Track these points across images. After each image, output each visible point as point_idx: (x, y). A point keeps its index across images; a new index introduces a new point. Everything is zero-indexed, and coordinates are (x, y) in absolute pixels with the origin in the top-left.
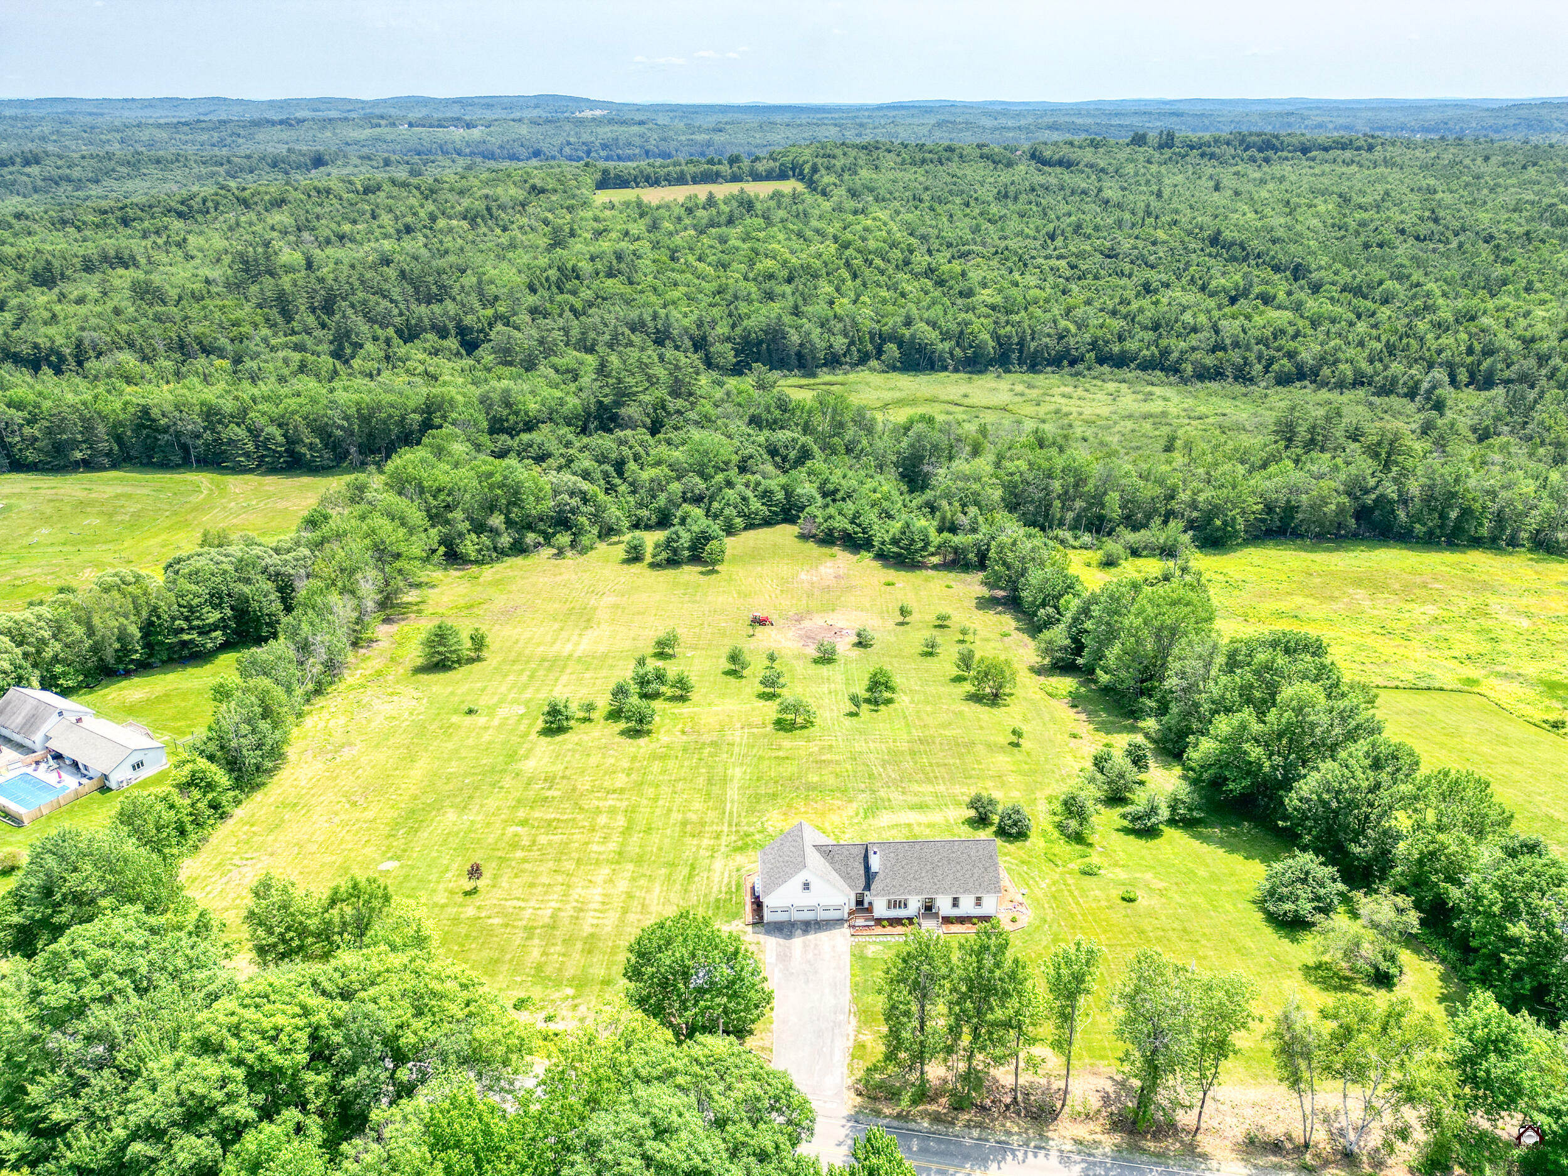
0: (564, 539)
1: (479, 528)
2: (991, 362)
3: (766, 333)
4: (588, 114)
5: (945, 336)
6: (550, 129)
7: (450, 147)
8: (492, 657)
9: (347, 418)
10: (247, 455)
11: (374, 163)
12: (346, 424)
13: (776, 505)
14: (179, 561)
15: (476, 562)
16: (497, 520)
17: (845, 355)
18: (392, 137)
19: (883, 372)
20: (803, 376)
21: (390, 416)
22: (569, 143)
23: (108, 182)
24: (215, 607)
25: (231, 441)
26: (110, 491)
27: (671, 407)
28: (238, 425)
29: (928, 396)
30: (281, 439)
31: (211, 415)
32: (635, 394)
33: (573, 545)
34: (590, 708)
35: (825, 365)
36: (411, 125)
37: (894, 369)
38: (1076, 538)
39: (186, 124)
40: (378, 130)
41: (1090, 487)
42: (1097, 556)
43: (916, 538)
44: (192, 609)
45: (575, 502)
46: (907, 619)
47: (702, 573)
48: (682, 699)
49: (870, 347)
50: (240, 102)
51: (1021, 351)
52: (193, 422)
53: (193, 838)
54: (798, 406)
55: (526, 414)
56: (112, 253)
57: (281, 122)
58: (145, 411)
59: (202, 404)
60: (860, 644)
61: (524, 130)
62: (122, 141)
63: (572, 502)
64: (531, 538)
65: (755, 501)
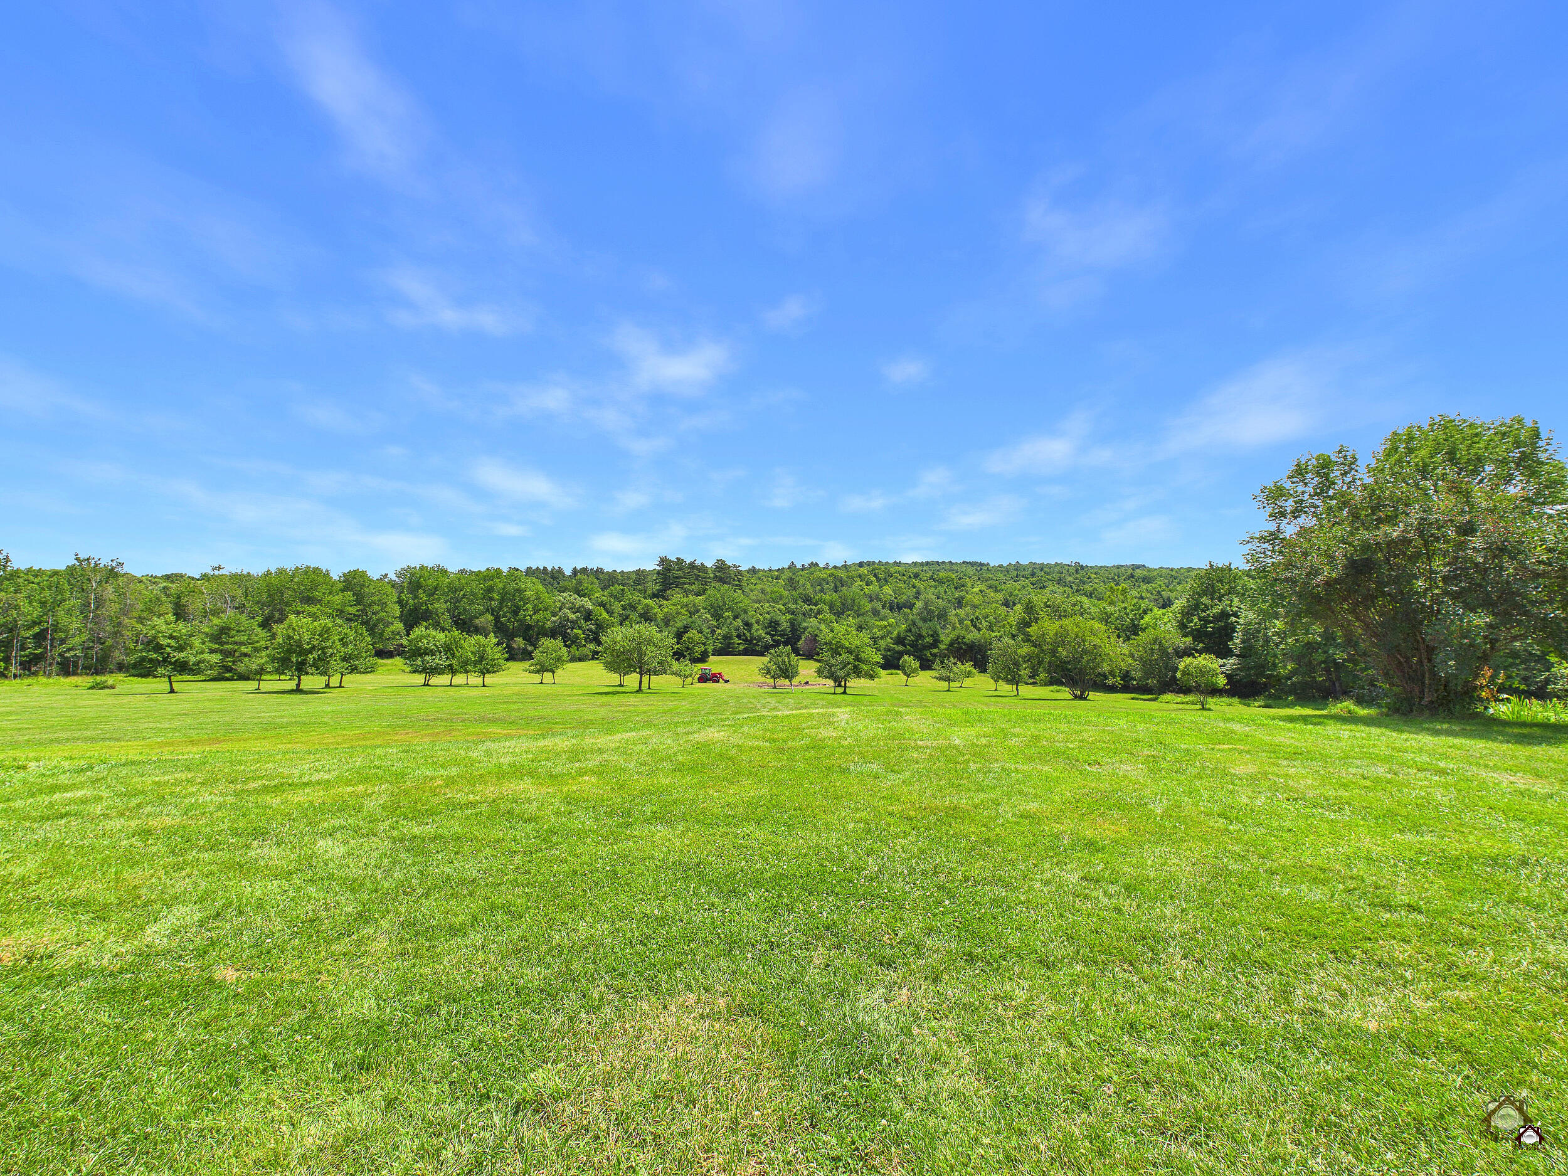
13: (781, 636)
43: (924, 633)
63: (572, 616)
64: (519, 642)
65: (760, 629)
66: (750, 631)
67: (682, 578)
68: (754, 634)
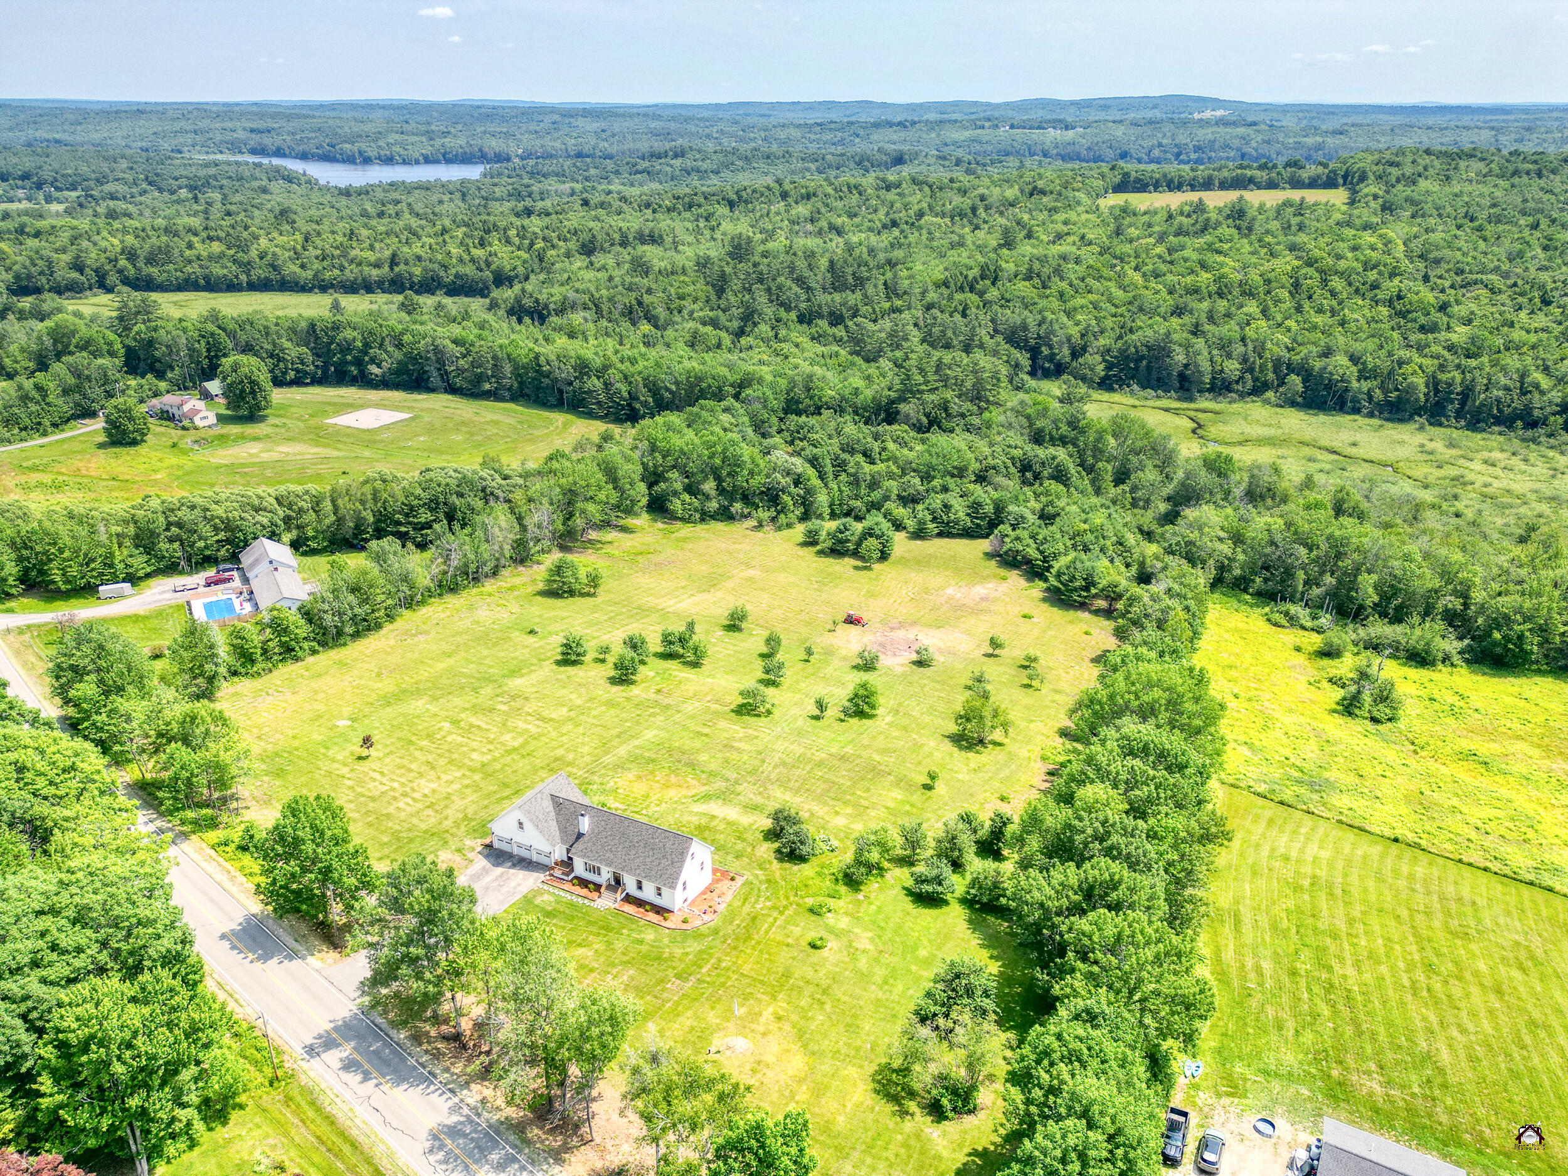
0: (764, 514)
1: (691, 490)
2: (1418, 411)
3: (1149, 348)
4: (1208, 114)
5: (1363, 375)
6: (1148, 130)
7: (1038, 149)
8: (603, 595)
9: (677, 383)
10: (599, 403)
11: (947, 163)
12: (674, 388)
13: (982, 519)
14: (428, 470)
15: (682, 519)
16: (709, 486)
17: (1237, 382)
18: (987, 138)
19: (1278, 406)
20: (1179, 399)
21: (710, 387)
22: (1160, 145)
23: (726, 174)
24: (431, 510)
25: (590, 392)
26: (490, 416)
27: (954, 409)
28: (598, 378)
29: (1307, 438)
30: (625, 395)
31: (583, 368)
32: (921, 392)
33: (773, 519)
34: (606, 650)
35: (1210, 390)
36: (1012, 127)
37: (1293, 404)
38: (1314, 618)
39: (820, 125)
40: (979, 131)
41: (1346, 563)
42: (1315, 641)
43: (1077, 575)
44: (412, 509)
45: (785, 481)
46: (997, 652)
47: (856, 568)
48: (695, 665)
49: (1271, 376)
50: (884, 105)
51: (1463, 403)
52: (567, 372)
53: (258, 667)
54: (1088, 425)
55: (820, 399)
56: (647, 232)
57: (899, 124)
58: (537, 357)
59: (579, 358)
60: (920, 663)
61: (1119, 131)
62: (765, 139)
63: (783, 481)
64: (737, 507)
65: (960, 511)
66: (947, 514)
68: (953, 517)
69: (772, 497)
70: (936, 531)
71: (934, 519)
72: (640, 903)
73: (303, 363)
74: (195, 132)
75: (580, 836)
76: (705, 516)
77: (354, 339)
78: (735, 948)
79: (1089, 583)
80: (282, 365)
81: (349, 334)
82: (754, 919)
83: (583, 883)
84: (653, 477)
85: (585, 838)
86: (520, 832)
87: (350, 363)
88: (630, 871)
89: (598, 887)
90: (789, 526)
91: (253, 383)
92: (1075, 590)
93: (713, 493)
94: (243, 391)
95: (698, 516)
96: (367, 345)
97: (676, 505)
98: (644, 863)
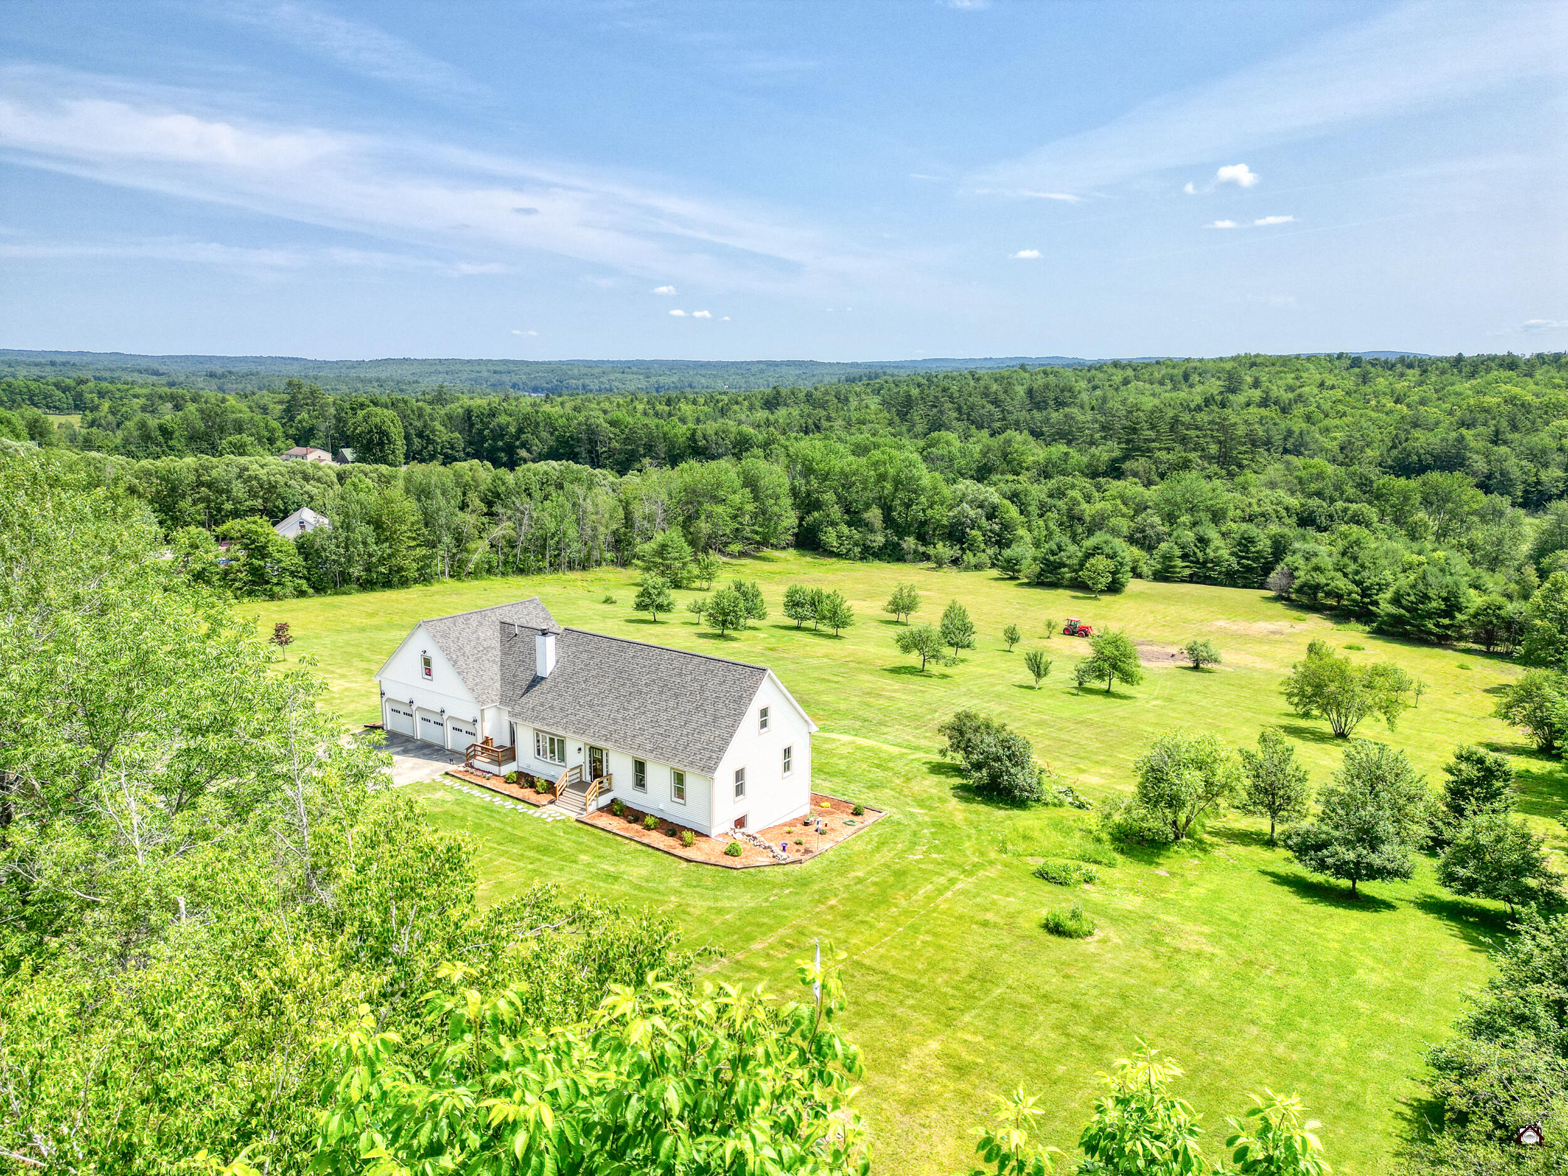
0: (945, 554)
13: (1253, 559)
15: (838, 555)
16: (874, 515)
33: (957, 559)
34: (702, 608)
43: (1432, 593)
45: (975, 514)
47: (1075, 597)
48: (833, 637)
63: (972, 513)
64: (910, 543)
65: (1221, 550)
66: (1203, 551)
67: (1154, 441)
68: (1212, 555)
69: (956, 534)
70: (1187, 572)
71: (1185, 557)
72: (635, 816)
73: (452, 448)
74: (447, 373)
75: (537, 680)
76: (868, 553)
77: (508, 424)
78: (847, 916)
79: (1452, 605)
80: (431, 448)
81: (503, 419)
82: (900, 874)
83: (526, 779)
84: (807, 503)
85: (544, 686)
86: (425, 684)
87: (502, 450)
88: (622, 743)
89: (551, 788)
90: (978, 567)
91: (383, 433)
92: (1430, 615)
93: (878, 523)
94: (370, 441)
95: (857, 550)
96: (520, 431)
97: (830, 537)
98: (656, 723)
